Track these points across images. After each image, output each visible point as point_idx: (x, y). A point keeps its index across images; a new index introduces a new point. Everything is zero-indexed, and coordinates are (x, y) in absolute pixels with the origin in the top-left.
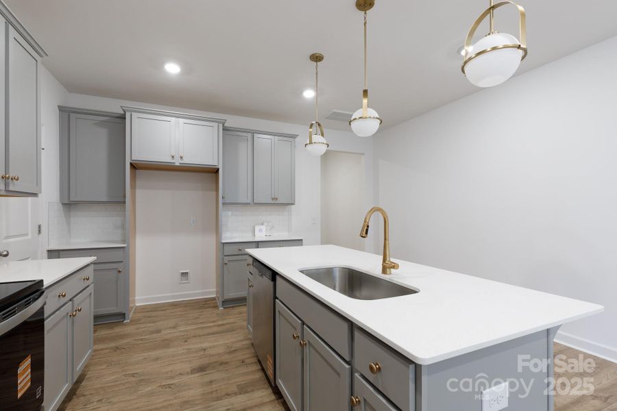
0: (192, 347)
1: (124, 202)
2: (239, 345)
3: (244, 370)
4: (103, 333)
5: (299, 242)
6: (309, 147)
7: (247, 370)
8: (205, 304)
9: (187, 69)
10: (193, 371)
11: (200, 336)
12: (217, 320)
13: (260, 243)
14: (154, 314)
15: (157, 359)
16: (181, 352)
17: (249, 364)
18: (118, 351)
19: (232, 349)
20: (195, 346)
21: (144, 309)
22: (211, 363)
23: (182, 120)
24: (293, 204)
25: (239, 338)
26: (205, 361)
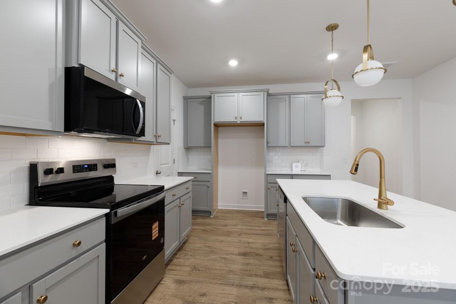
0: (242, 239)
1: (211, 147)
2: (271, 246)
3: (271, 263)
4: (200, 220)
5: (328, 177)
6: (325, 100)
7: (272, 264)
8: (256, 214)
9: (242, 62)
10: (239, 254)
11: (248, 234)
12: (262, 227)
13: (294, 176)
14: (227, 215)
15: (222, 241)
16: (236, 241)
17: (275, 260)
18: (205, 232)
19: (267, 247)
20: (245, 240)
21: (222, 211)
22: (250, 252)
23: (241, 94)
24: (323, 146)
25: (273, 241)
26: (248, 250)
